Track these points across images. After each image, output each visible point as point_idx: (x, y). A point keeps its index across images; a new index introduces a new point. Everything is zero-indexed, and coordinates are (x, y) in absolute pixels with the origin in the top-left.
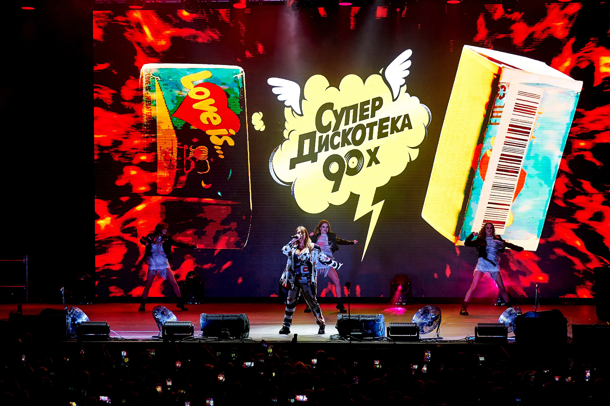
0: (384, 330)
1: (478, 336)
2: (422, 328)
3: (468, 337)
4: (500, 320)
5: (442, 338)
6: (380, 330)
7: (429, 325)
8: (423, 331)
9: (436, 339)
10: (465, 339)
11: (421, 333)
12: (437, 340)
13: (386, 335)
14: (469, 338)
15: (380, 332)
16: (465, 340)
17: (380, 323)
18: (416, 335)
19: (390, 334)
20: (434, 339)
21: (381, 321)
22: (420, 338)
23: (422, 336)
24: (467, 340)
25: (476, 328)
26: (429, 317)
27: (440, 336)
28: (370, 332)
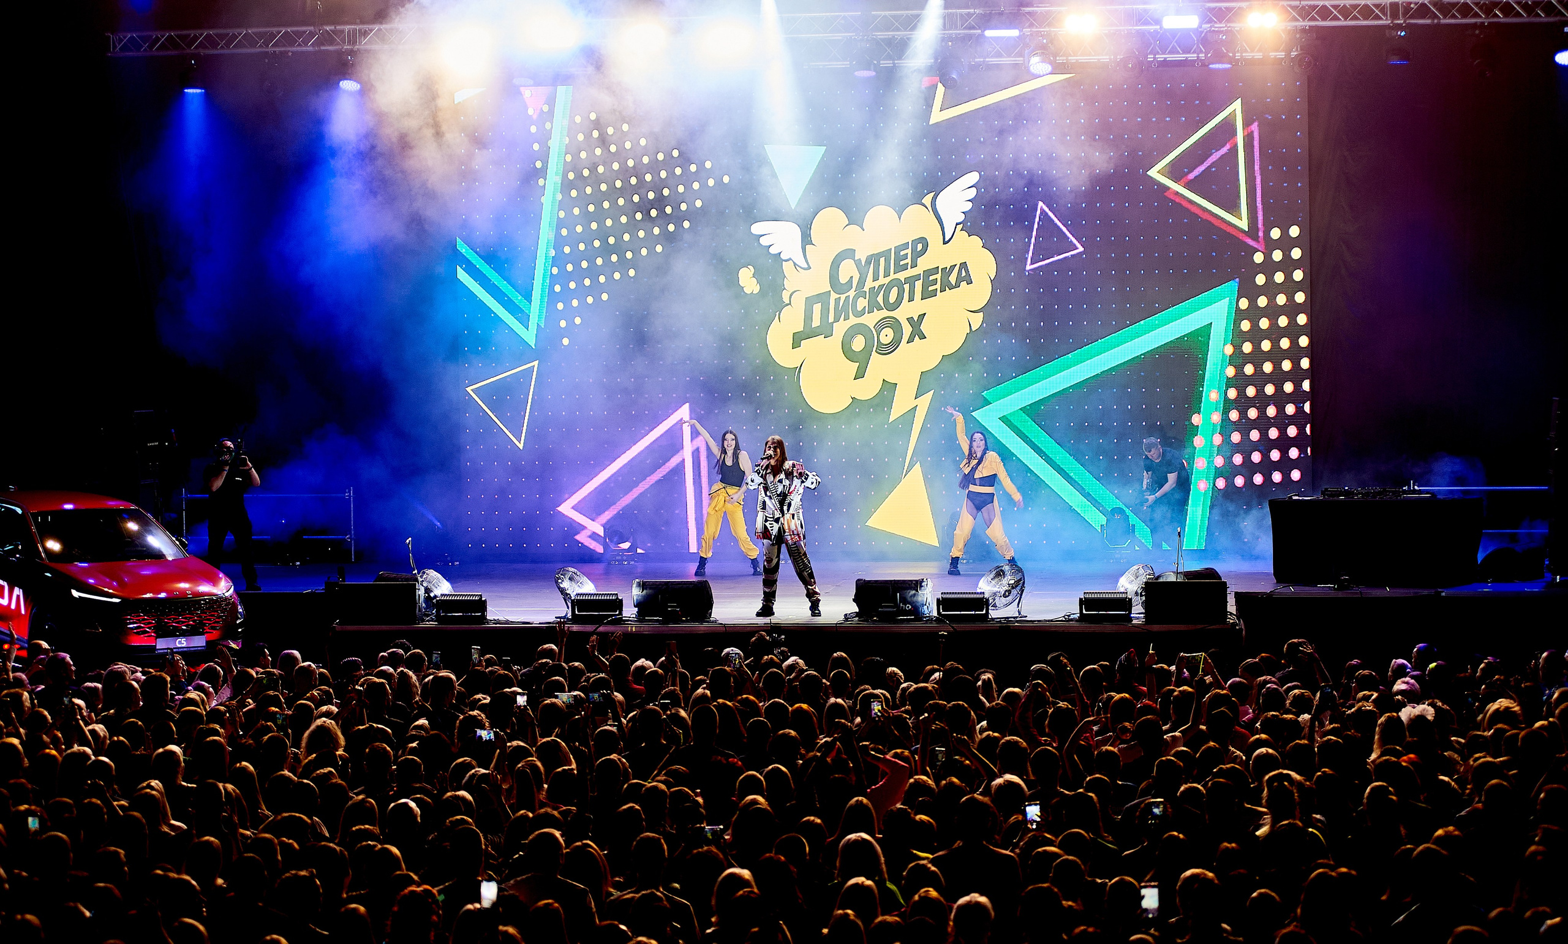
0: (932, 603)
1: (1084, 612)
2: (994, 600)
3: (1068, 614)
4: (1119, 587)
5: (1026, 616)
6: (925, 605)
7: (1005, 596)
8: (995, 606)
9: (1017, 617)
10: (1064, 617)
11: (993, 608)
12: (1018, 619)
13: (935, 614)
14: (1069, 616)
15: (925, 607)
16: (1064, 619)
17: (925, 592)
18: (984, 612)
19: (941, 611)
20: (1014, 618)
21: (927, 590)
22: (990, 617)
23: (993, 614)
24: (1065, 618)
25: (1081, 600)
26: (1005, 581)
27: (1023, 613)
28: (908, 607)
